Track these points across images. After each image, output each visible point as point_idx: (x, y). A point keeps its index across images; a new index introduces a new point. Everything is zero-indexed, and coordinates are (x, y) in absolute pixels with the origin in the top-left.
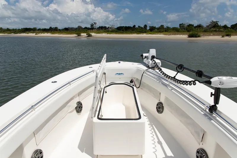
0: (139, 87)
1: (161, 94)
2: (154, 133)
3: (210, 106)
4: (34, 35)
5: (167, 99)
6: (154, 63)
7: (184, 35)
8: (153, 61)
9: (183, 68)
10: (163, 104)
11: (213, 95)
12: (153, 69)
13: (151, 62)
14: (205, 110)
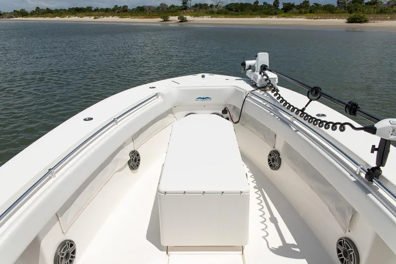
0: (238, 122)
1: (277, 137)
2: (263, 204)
3: (368, 169)
4: (92, 19)
5: (287, 146)
6: (266, 80)
7: (341, 19)
8: (264, 75)
9: (319, 93)
10: (281, 154)
11: (376, 149)
12: (264, 91)
13: (259, 77)
14: (358, 173)
